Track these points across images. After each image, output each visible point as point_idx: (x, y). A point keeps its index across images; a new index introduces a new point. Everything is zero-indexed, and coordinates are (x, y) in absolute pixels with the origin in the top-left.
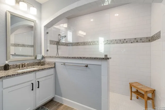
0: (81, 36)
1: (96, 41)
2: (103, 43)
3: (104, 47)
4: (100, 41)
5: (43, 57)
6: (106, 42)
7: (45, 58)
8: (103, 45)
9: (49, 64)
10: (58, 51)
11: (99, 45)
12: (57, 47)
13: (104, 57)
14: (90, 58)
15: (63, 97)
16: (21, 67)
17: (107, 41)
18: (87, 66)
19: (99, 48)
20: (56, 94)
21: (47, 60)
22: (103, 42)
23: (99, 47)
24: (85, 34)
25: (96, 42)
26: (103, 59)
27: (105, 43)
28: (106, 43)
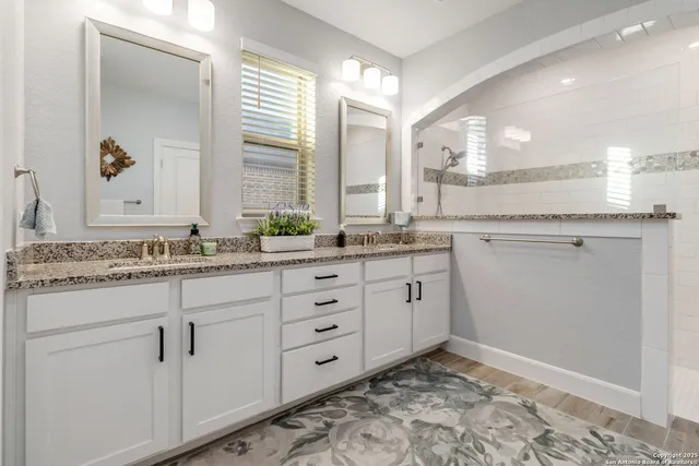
0: (509, 145)
1: (594, 163)
2: (628, 170)
3: (631, 184)
4: (610, 164)
5: (412, 220)
6: (643, 165)
7: (417, 223)
8: (630, 176)
9: (428, 238)
10: (439, 203)
11: (608, 179)
12: (439, 187)
13: (652, 211)
14: (596, 216)
15: (483, 343)
16: (365, 242)
17: (650, 157)
18: (579, 244)
19: (608, 189)
20: (452, 332)
21: (422, 228)
22: (627, 166)
23: (609, 184)
24: (525, 137)
25: (593, 166)
26: (651, 216)
27: (637, 166)
28: (644, 169)
